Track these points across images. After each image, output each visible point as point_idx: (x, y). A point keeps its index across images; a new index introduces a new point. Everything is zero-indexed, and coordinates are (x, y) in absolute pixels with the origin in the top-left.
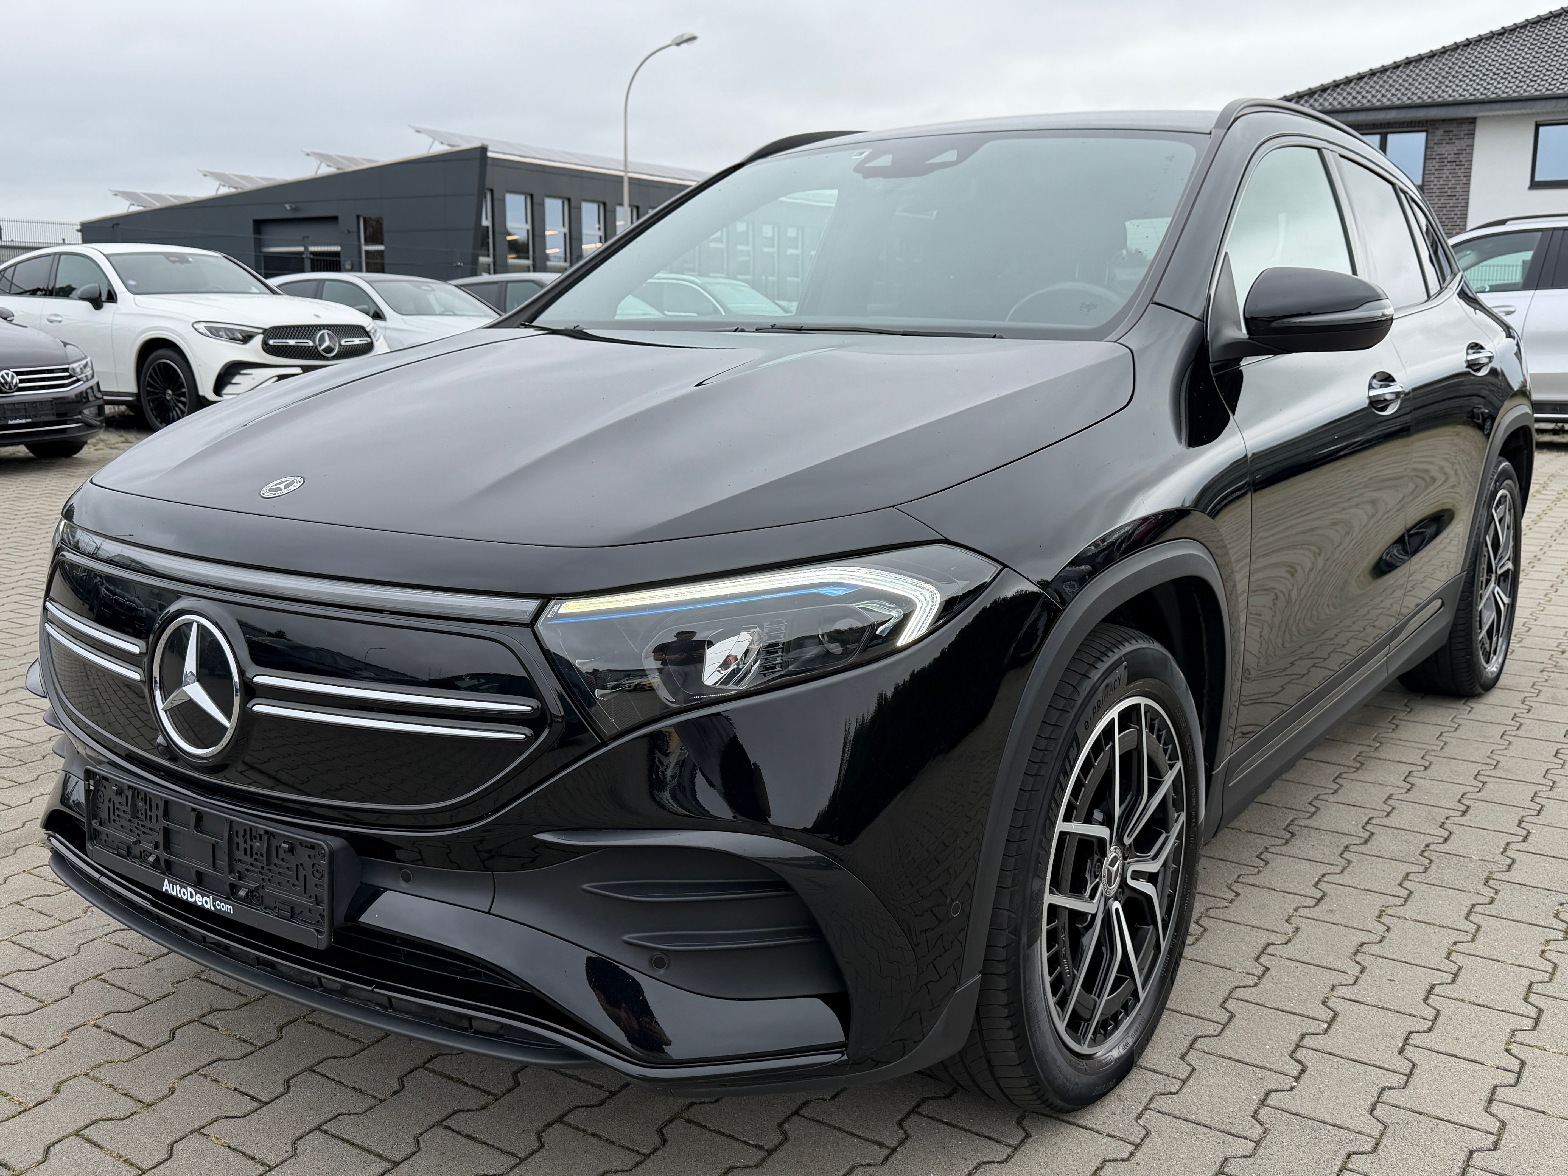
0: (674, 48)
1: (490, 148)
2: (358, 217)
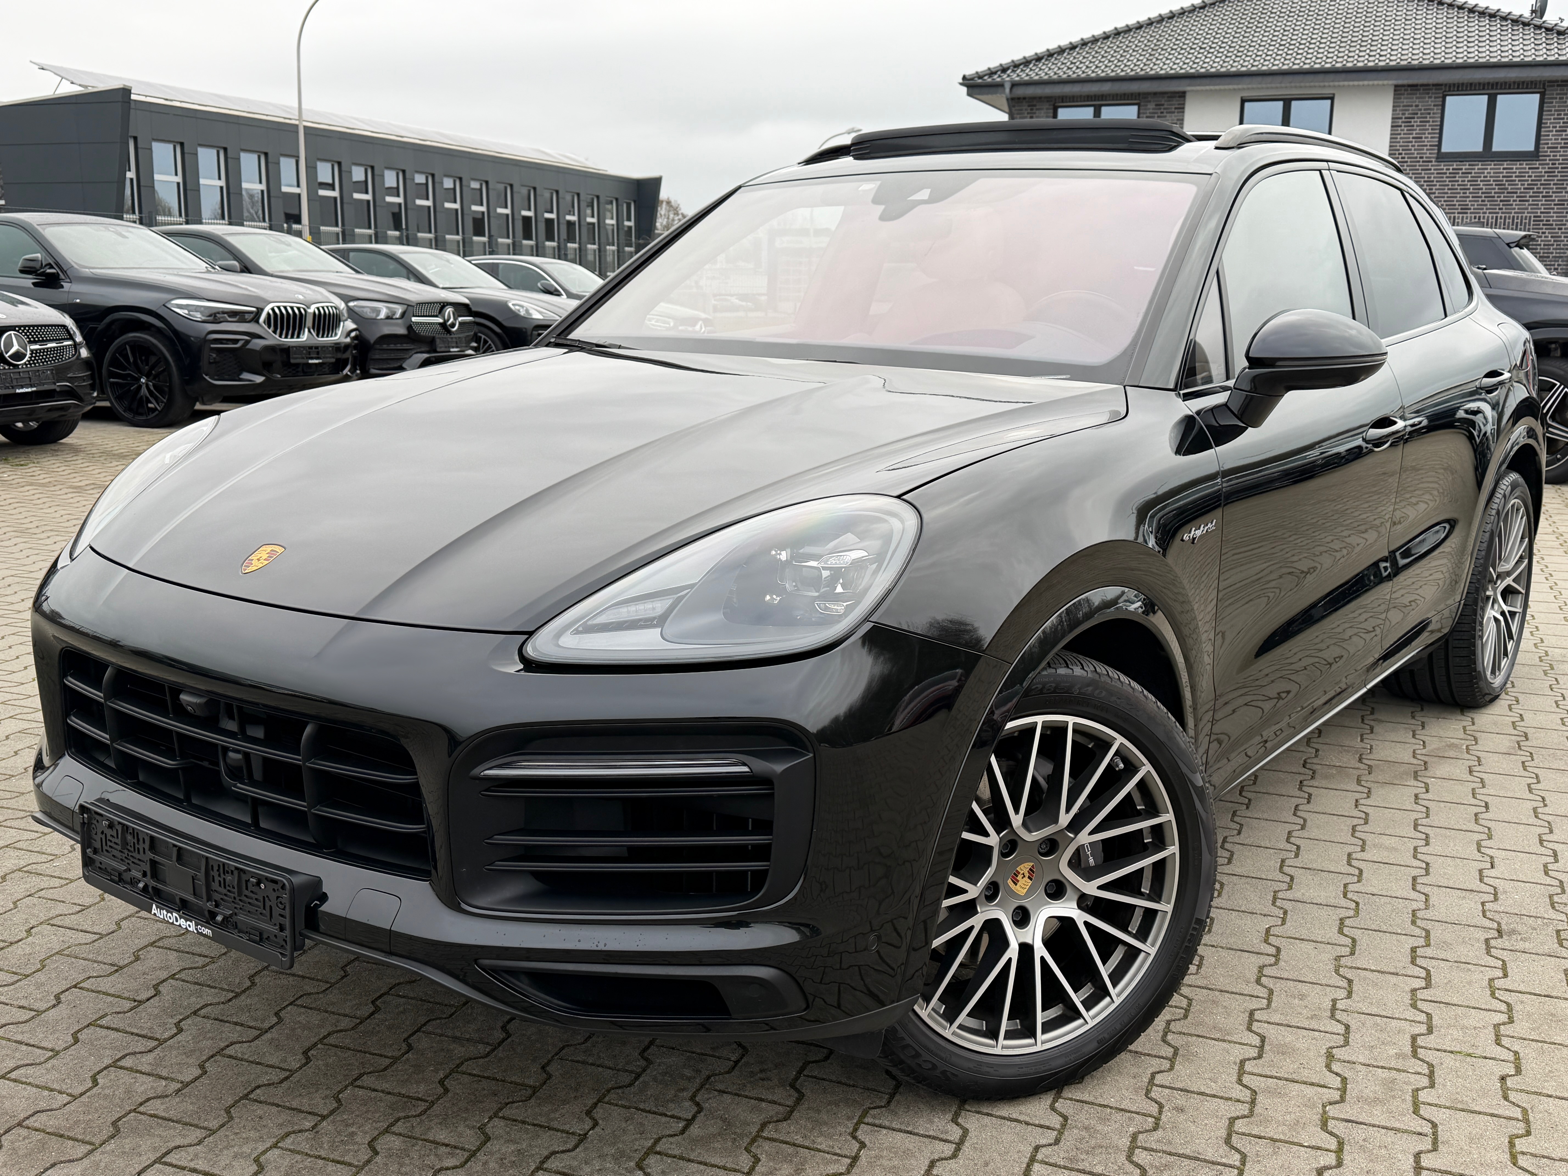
1: (134, 90)
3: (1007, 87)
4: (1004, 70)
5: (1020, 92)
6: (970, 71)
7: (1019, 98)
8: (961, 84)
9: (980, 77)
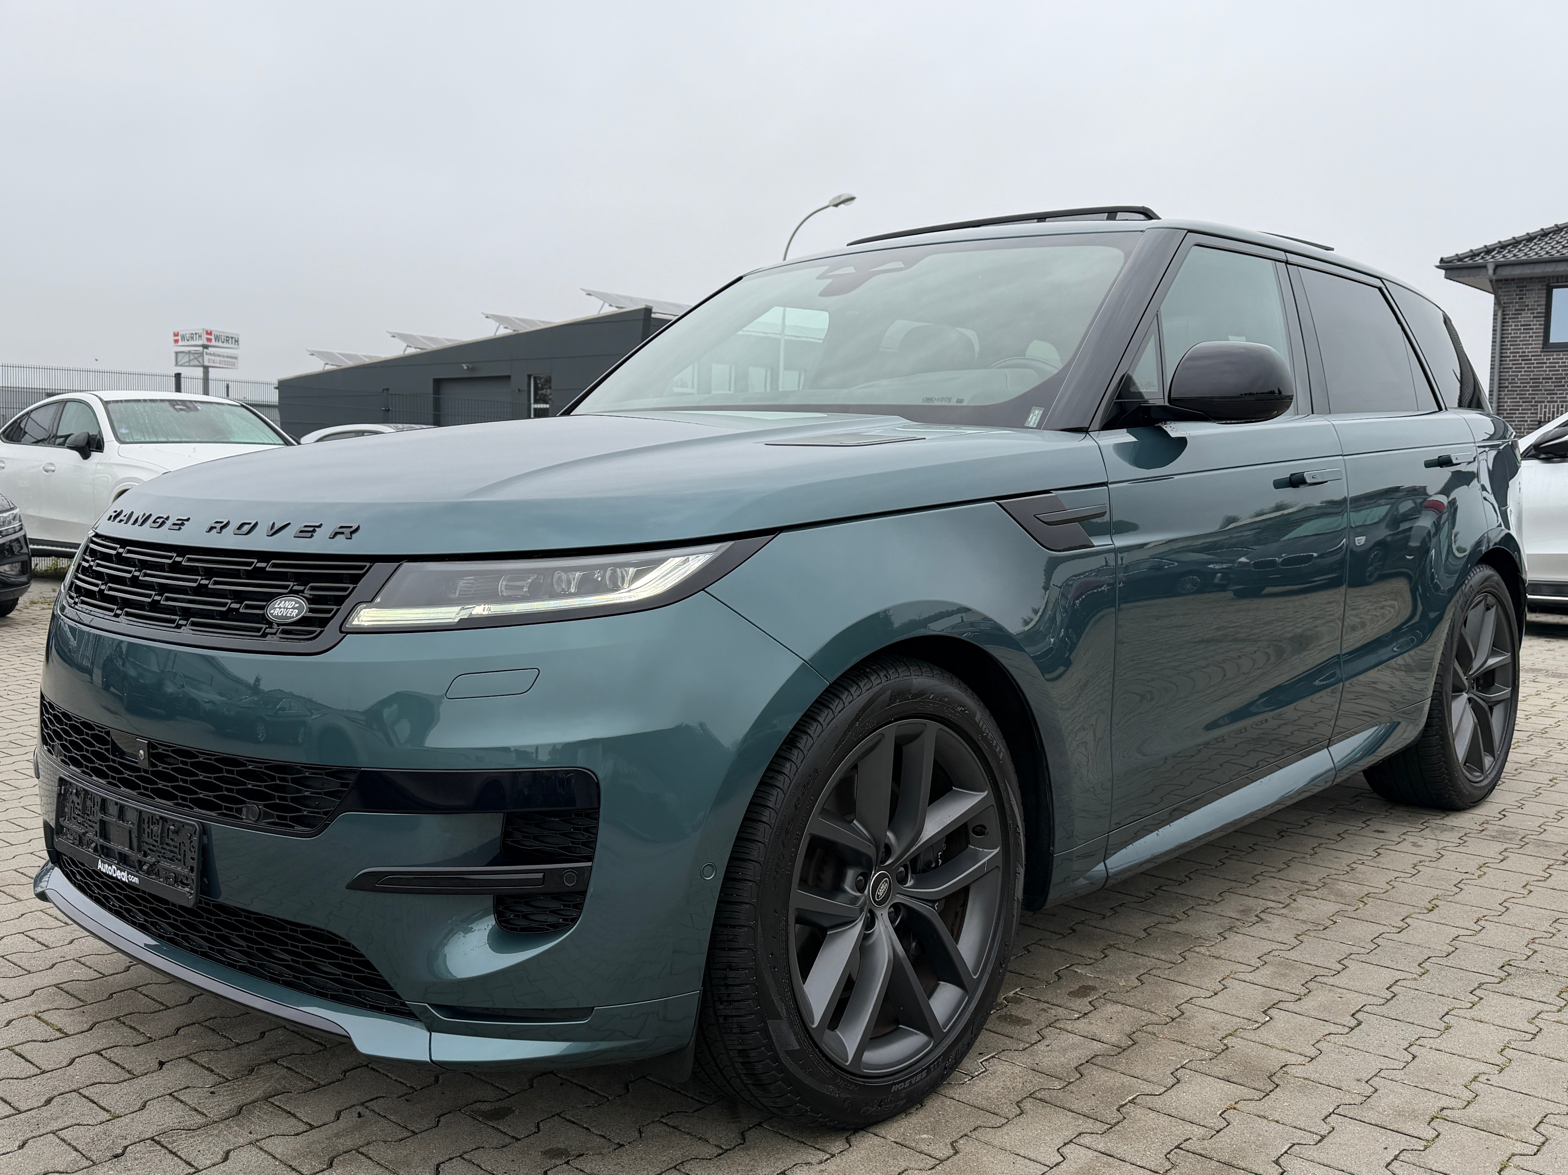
1: (653, 310)
2: (529, 377)
3: (1491, 268)
4: (1488, 251)
5: (1506, 273)
7: (1506, 280)
8: (1438, 267)
9: (1460, 260)
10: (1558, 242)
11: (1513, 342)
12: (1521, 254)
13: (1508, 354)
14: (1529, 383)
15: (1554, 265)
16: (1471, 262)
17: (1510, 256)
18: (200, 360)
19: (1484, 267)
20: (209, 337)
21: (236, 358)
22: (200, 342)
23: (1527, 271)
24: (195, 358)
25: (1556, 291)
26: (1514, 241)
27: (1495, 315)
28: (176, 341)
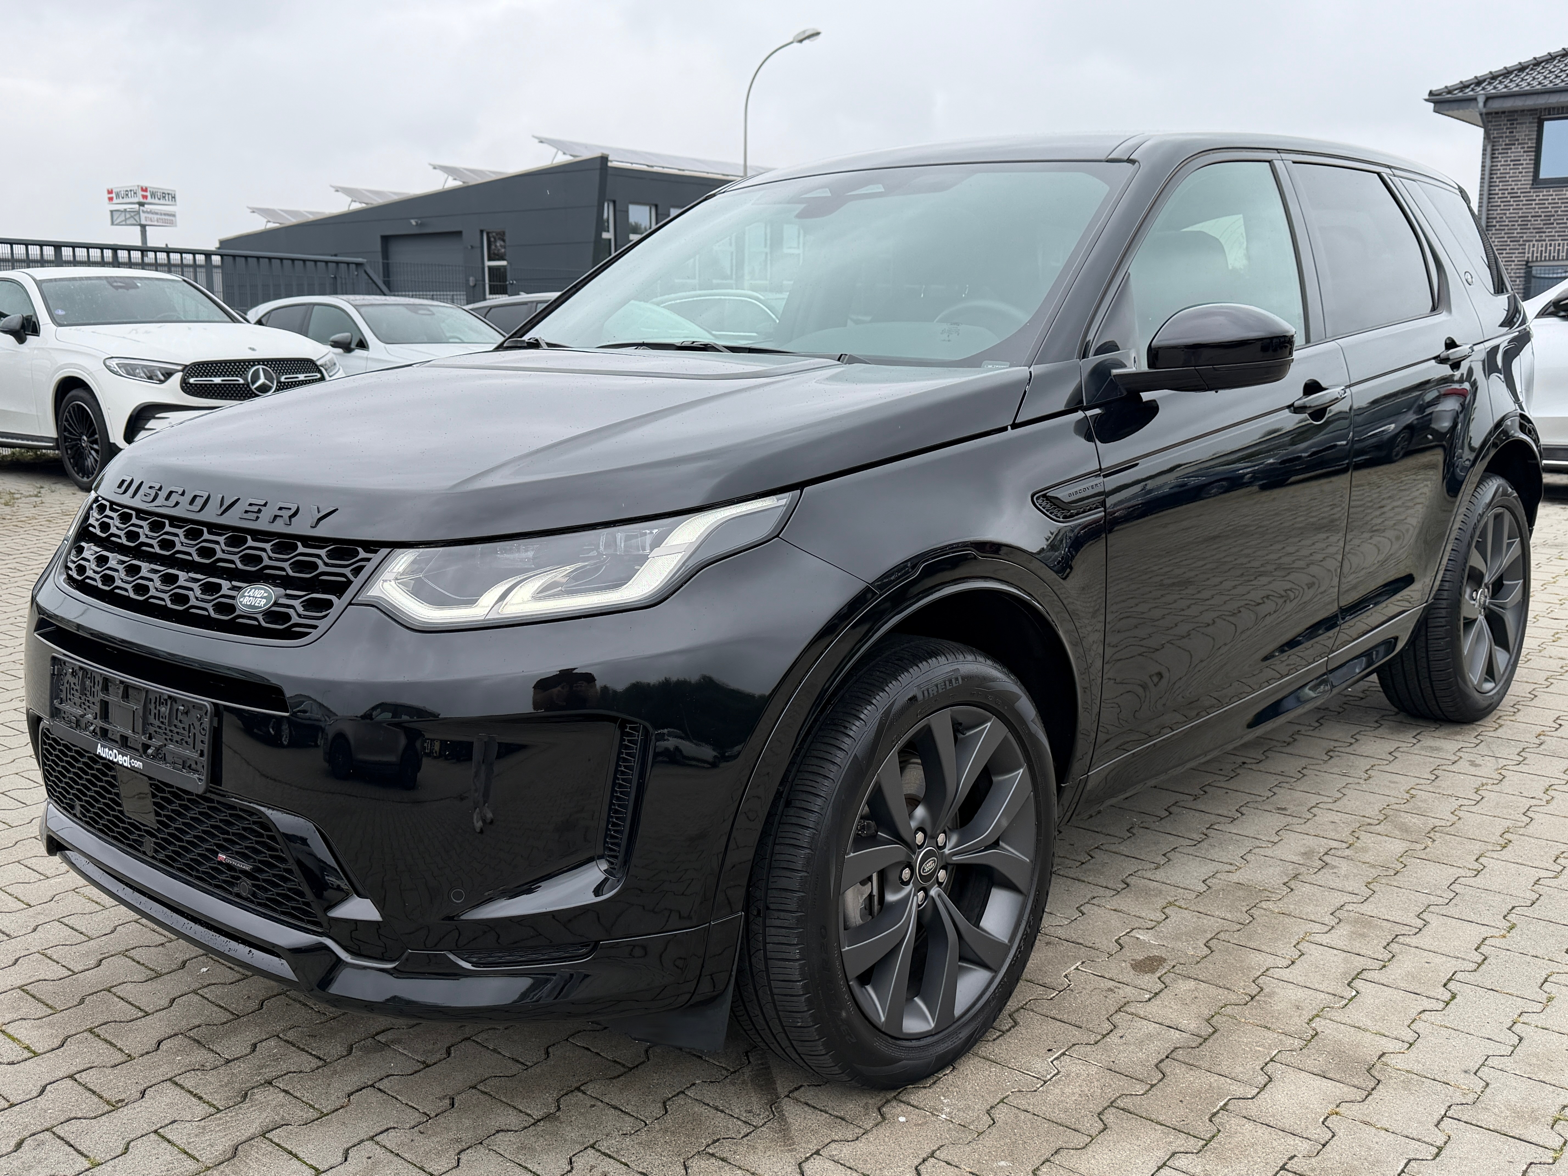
0: (796, 45)
1: (610, 158)
2: (482, 232)
3: (1481, 100)
4: (1478, 82)
5: (1496, 105)
6: (1437, 86)
7: (1497, 113)
8: (1426, 100)
9: (1449, 92)
10: (1551, 72)
11: (1502, 178)
12: (1512, 85)
13: (1497, 192)
14: (1517, 221)
15: (1547, 96)
16: (1460, 94)
17: (1500, 87)
18: (137, 218)
19: (1474, 99)
20: (145, 193)
21: (174, 216)
22: (136, 200)
23: (1519, 103)
24: (132, 217)
25: (1547, 124)
26: (1505, 71)
27: (1484, 150)
28: (111, 199)
